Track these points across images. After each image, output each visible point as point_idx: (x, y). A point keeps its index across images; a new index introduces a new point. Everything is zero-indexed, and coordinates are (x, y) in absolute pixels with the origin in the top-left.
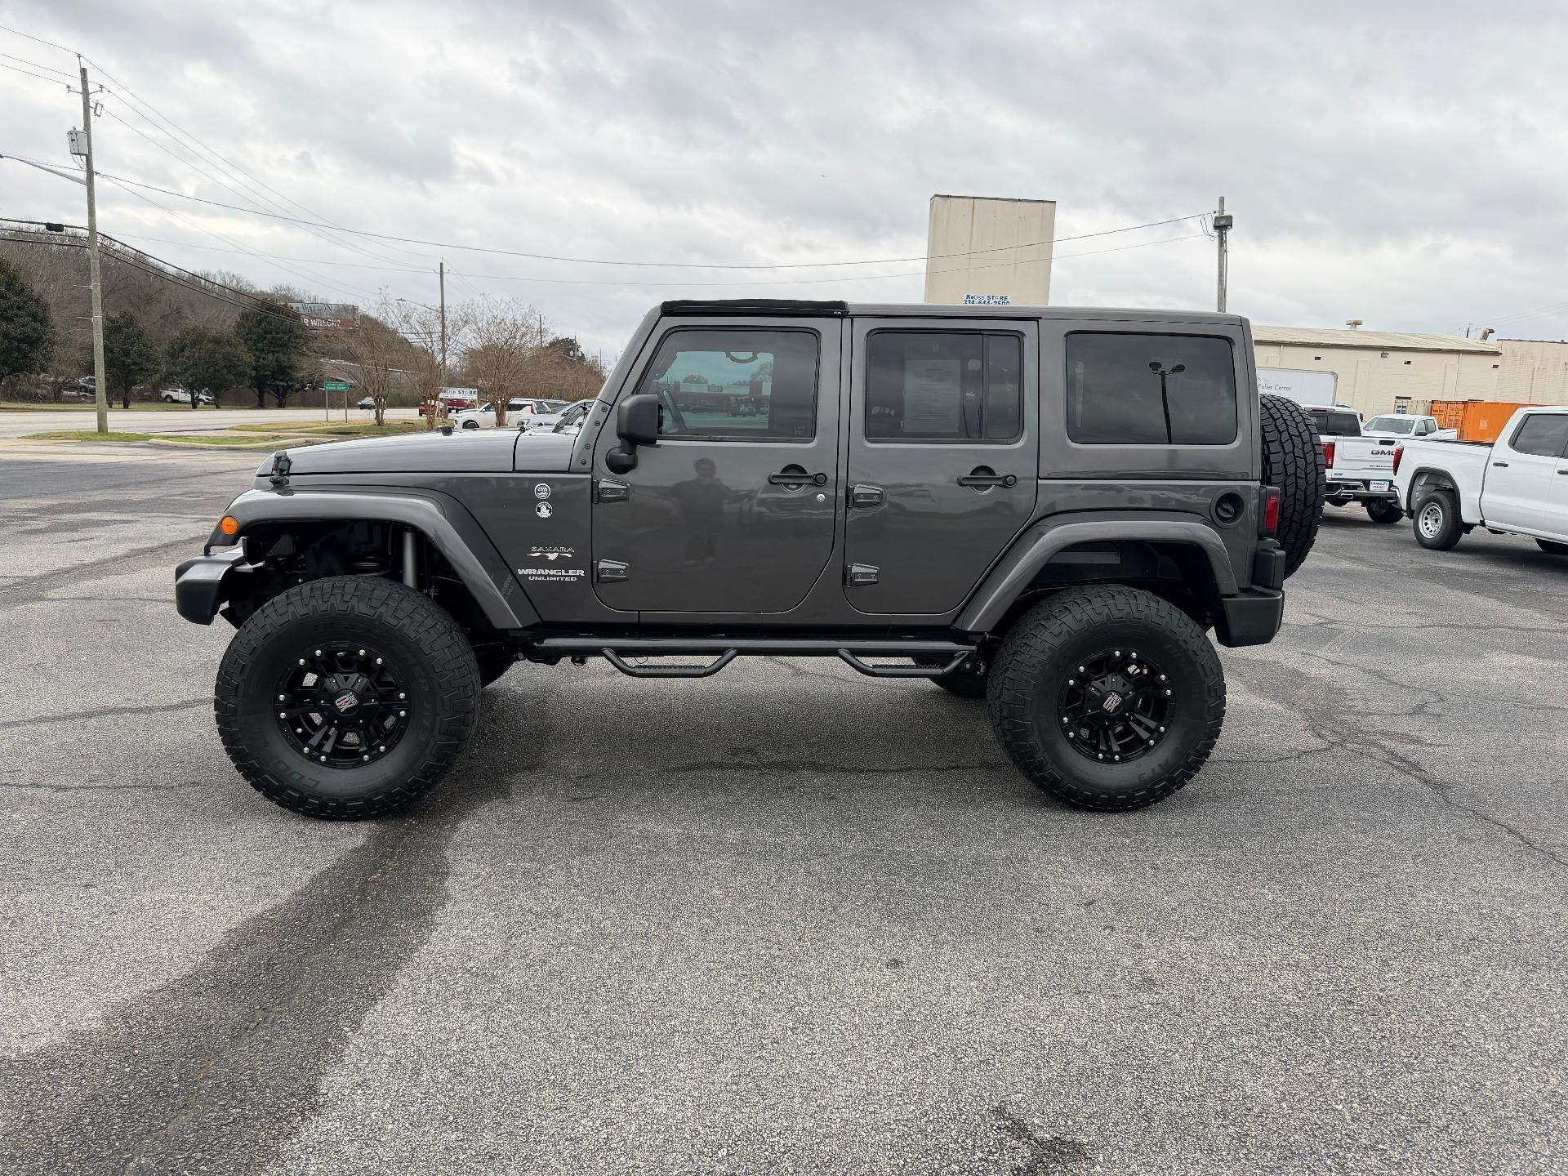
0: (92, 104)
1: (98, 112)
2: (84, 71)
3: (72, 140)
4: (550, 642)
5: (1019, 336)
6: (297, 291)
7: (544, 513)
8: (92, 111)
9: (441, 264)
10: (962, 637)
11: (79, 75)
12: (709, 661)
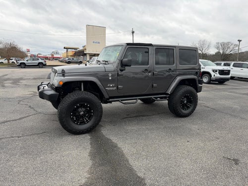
4: (110, 100)
5: (173, 49)
7: (110, 78)
10: (168, 94)
12: (135, 101)
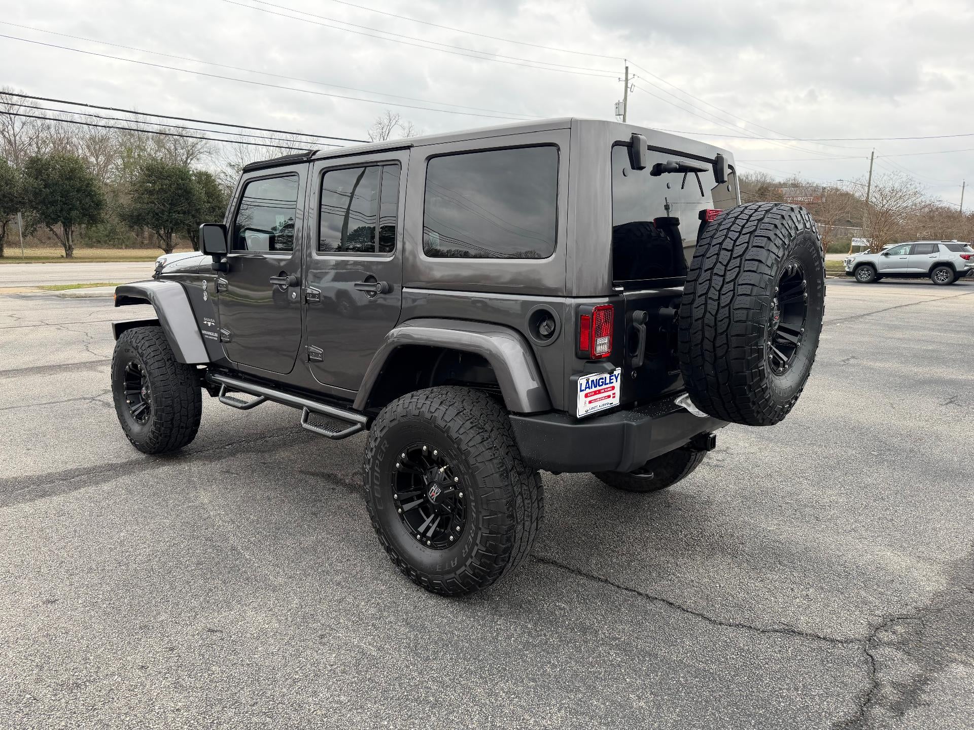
0: (629, 85)
1: (632, 90)
2: (627, 68)
3: (617, 108)
5: (399, 164)
6: (800, 180)
7: (205, 298)
8: (629, 89)
9: (873, 153)
11: (624, 71)
